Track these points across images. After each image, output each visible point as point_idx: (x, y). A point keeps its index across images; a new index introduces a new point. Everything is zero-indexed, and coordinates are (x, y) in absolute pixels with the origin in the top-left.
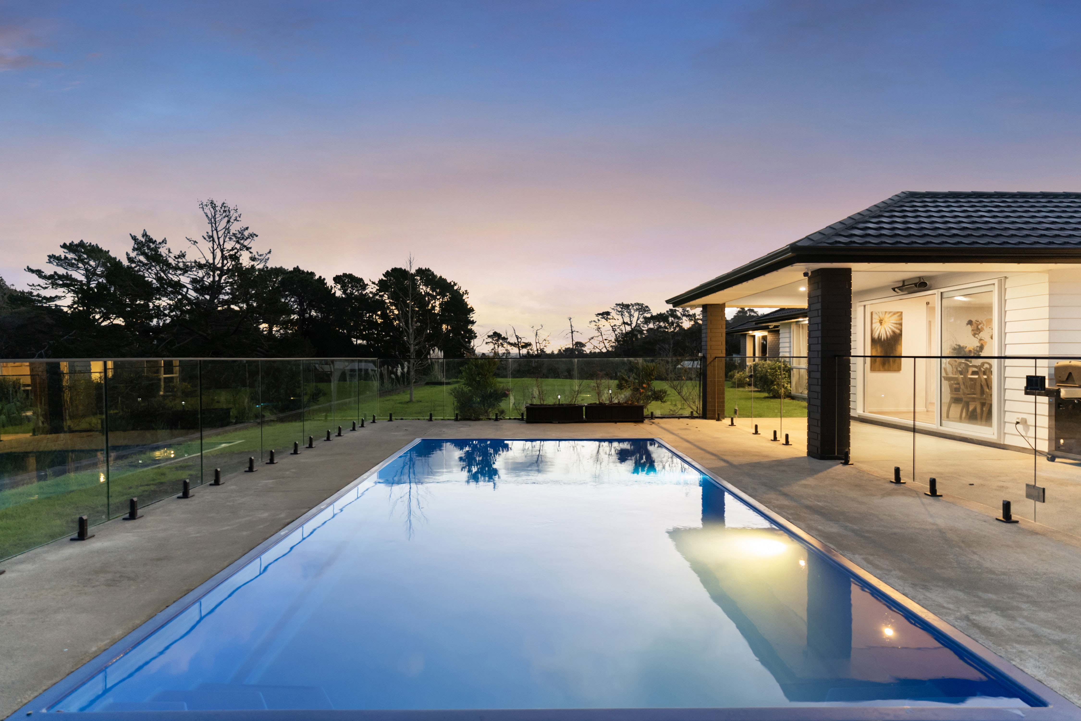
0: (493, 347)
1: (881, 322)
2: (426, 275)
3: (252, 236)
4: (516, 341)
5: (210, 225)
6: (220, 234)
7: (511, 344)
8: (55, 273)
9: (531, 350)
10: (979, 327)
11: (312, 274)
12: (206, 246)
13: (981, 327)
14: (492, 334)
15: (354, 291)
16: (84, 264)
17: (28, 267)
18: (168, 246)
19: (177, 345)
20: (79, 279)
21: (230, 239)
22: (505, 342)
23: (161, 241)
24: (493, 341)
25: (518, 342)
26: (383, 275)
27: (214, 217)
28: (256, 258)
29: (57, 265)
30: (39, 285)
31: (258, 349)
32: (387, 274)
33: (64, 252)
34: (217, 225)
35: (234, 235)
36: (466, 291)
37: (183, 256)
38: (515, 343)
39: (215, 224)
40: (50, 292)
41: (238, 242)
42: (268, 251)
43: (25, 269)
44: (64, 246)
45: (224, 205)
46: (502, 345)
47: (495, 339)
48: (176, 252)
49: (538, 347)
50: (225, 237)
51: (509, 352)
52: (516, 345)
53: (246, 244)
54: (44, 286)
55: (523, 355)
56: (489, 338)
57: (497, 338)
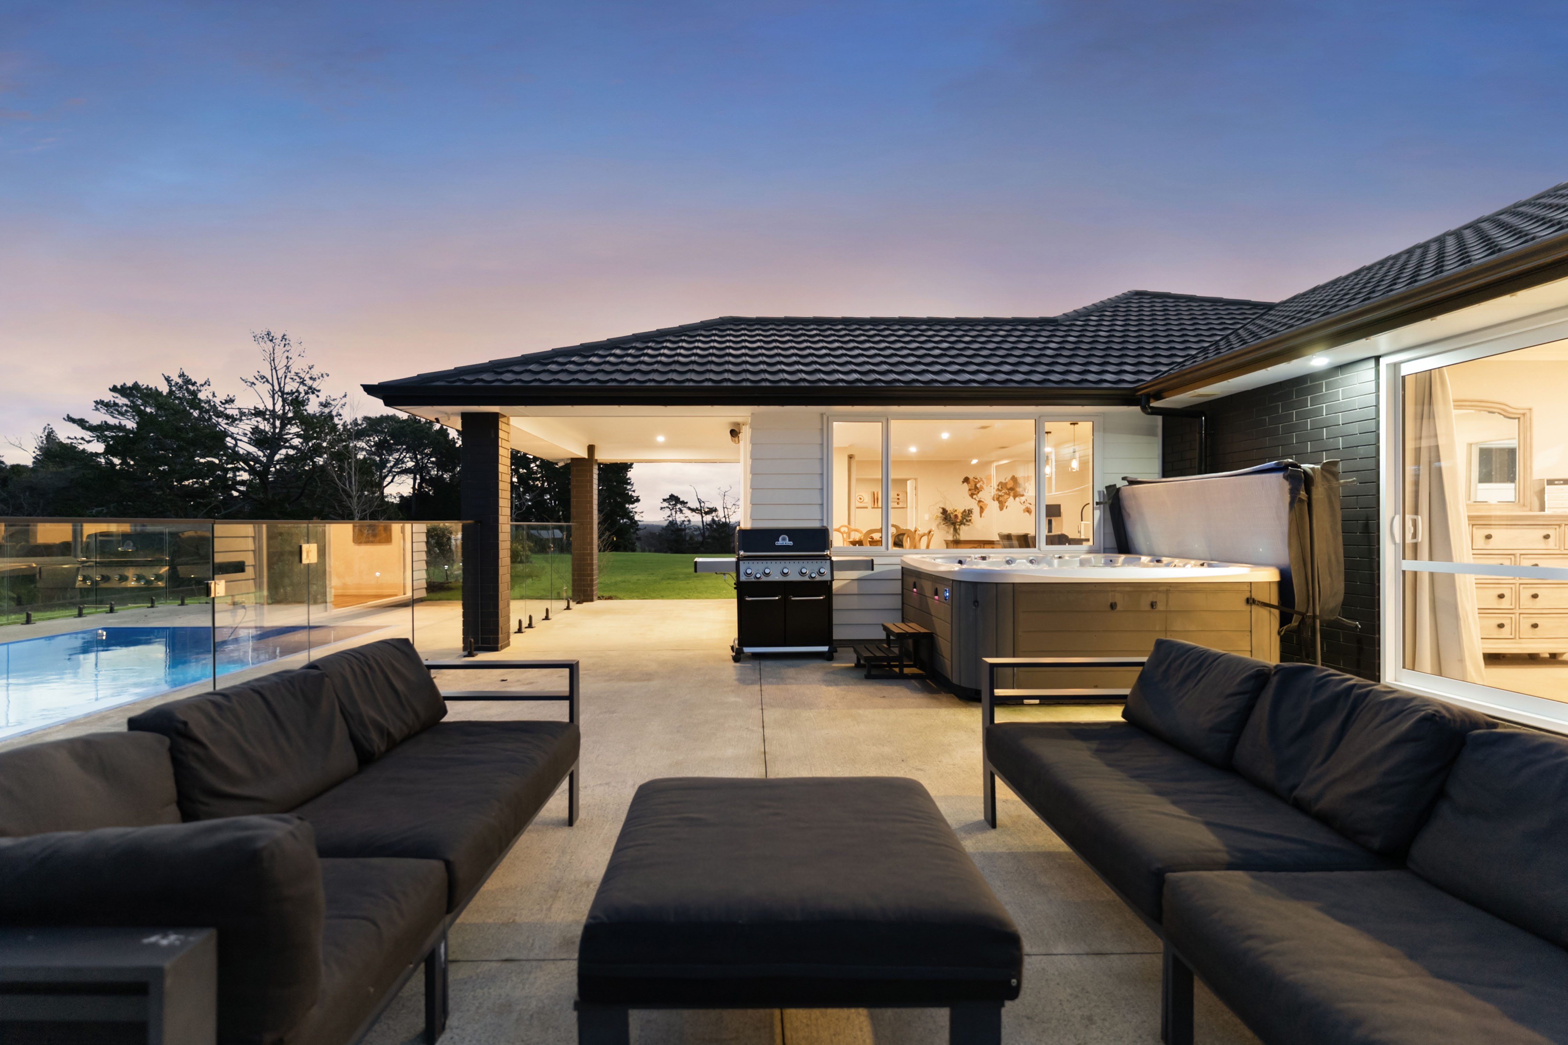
0: (669, 513)
3: (325, 375)
4: (698, 506)
5: (267, 363)
6: (281, 373)
7: (693, 510)
8: (104, 422)
9: (717, 516)
10: (978, 486)
12: (264, 388)
13: (981, 485)
14: (668, 497)
16: (139, 411)
17: (68, 416)
18: (211, 388)
21: (292, 379)
22: (684, 507)
23: (203, 383)
24: (670, 506)
25: (701, 507)
27: (273, 354)
28: (329, 404)
29: (106, 413)
30: (82, 439)
33: (113, 397)
34: (276, 362)
35: (297, 374)
37: (230, 401)
39: (273, 360)
41: (303, 383)
42: (343, 395)
43: (64, 419)
44: (114, 389)
45: (285, 337)
46: (681, 511)
47: (671, 503)
49: (726, 514)
50: (286, 377)
51: (689, 521)
52: (698, 510)
53: (314, 386)
54: (88, 438)
55: (707, 524)
56: (665, 503)
57: (674, 502)
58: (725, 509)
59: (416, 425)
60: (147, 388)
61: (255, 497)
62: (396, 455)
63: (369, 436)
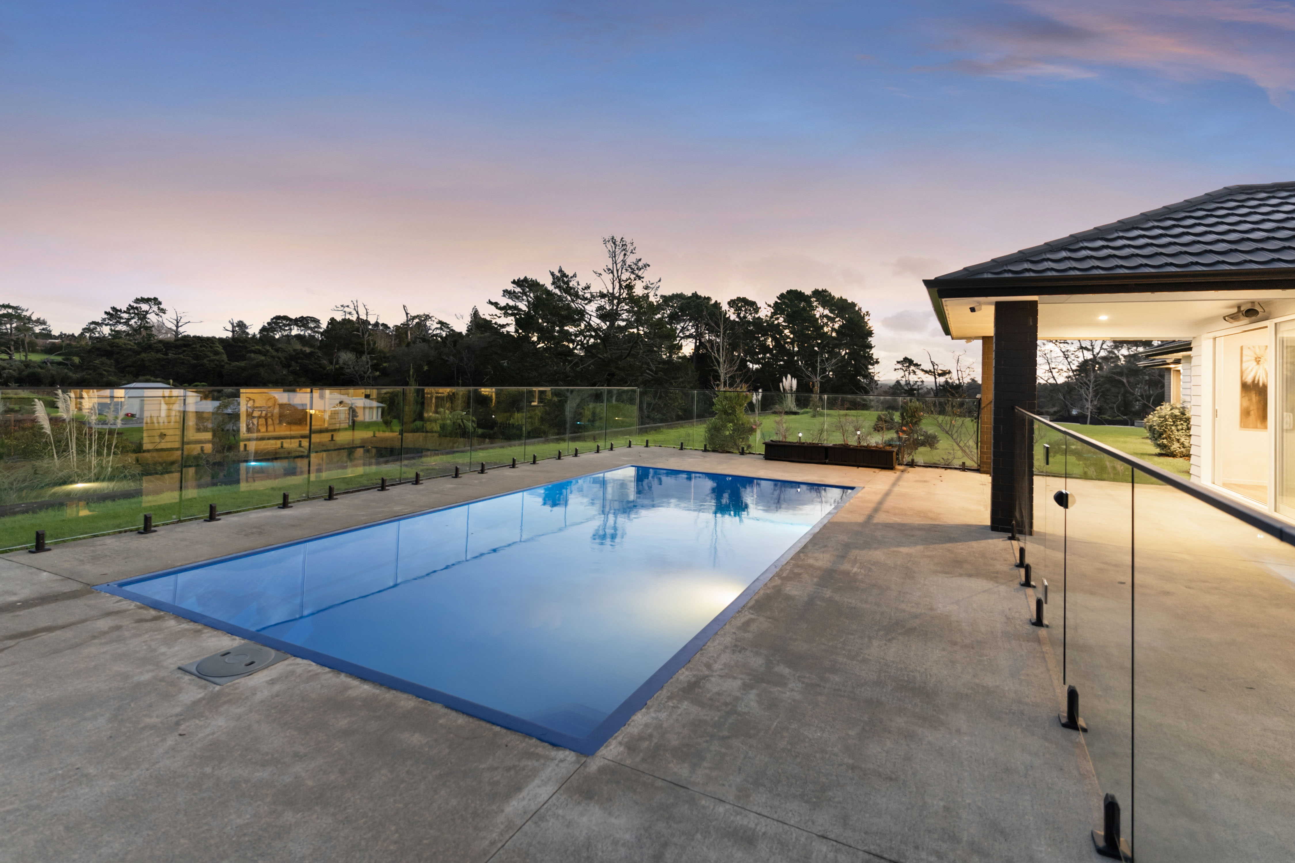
0: (903, 374)
1: (1258, 361)
2: (822, 296)
3: (646, 266)
4: (932, 368)
5: (611, 259)
6: (619, 266)
7: (926, 372)
8: (507, 304)
9: (950, 378)
11: (709, 299)
12: (608, 277)
14: (902, 360)
15: (747, 315)
16: (527, 296)
17: (489, 300)
18: (576, 279)
19: (581, 367)
20: (523, 309)
21: (626, 270)
22: (918, 369)
23: (572, 276)
24: (903, 368)
25: (934, 369)
26: (777, 297)
27: (614, 252)
28: (648, 287)
29: (509, 298)
30: (496, 315)
31: (648, 371)
32: (782, 296)
33: (513, 287)
34: (617, 258)
35: (630, 266)
36: (867, 312)
37: (588, 287)
38: (930, 370)
39: (615, 257)
40: (502, 321)
41: (633, 273)
42: (658, 280)
43: (487, 302)
44: (514, 282)
45: (623, 240)
46: (914, 372)
47: (905, 365)
48: (583, 285)
49: (960, 376)
50: (622, 268)
51: (922, 382)
52: (932, 372)
53: (639, 274)
54: (499, 315)
55: (940, 385)
56: (899, 364)
57: (908, 364)
58: (959, 372)
59: (698, 301)
60: (532, 280)
61: (601, 356)
62: (682, 325)
63: (664, 310)
